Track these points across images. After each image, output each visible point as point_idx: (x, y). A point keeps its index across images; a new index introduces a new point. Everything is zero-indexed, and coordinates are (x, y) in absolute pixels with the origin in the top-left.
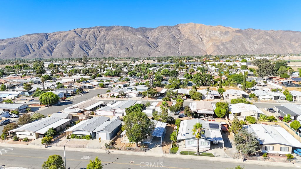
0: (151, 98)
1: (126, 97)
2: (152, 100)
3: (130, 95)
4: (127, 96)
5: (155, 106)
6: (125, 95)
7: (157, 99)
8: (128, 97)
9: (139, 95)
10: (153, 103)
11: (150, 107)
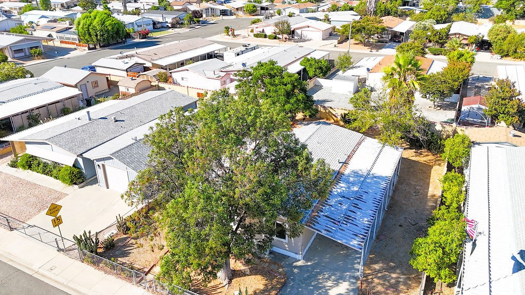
0: (361, 46)
1: (296, 37)
2: (366, 50)
3: (306, 33)
4: (298, 35)
5: (368, 70)
6: (293, 32)
7: (381, 48)
8: (302, 39)
9: (331, 34)
10: (365, 59)
11: (349, 73)
